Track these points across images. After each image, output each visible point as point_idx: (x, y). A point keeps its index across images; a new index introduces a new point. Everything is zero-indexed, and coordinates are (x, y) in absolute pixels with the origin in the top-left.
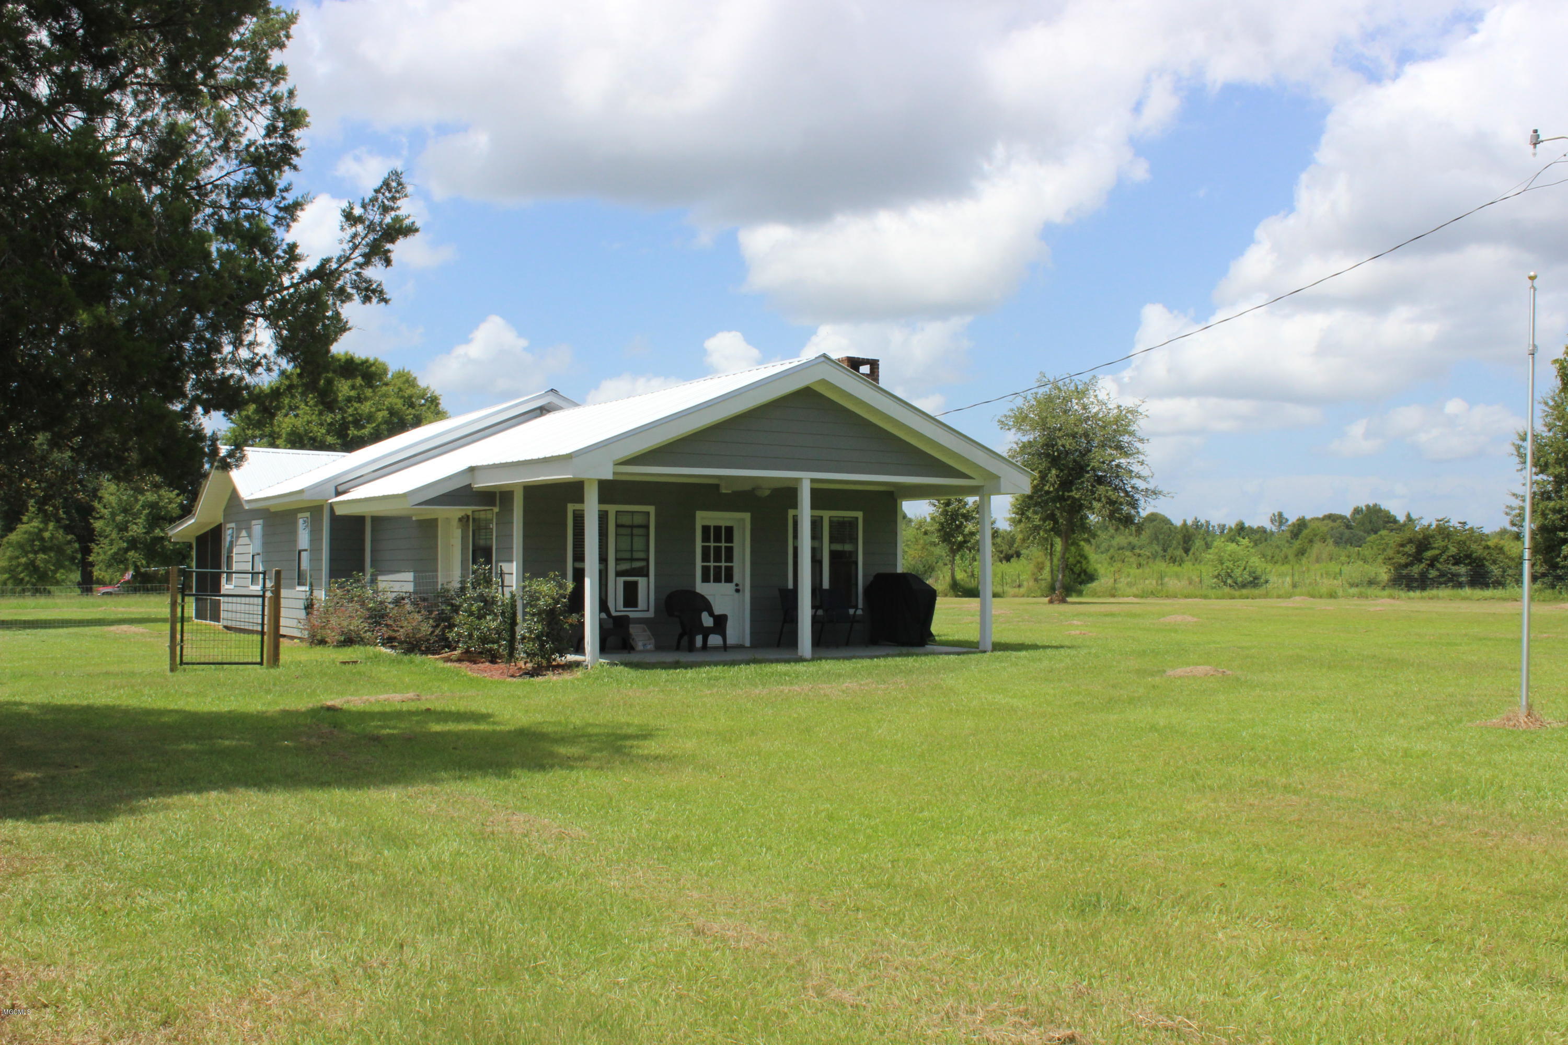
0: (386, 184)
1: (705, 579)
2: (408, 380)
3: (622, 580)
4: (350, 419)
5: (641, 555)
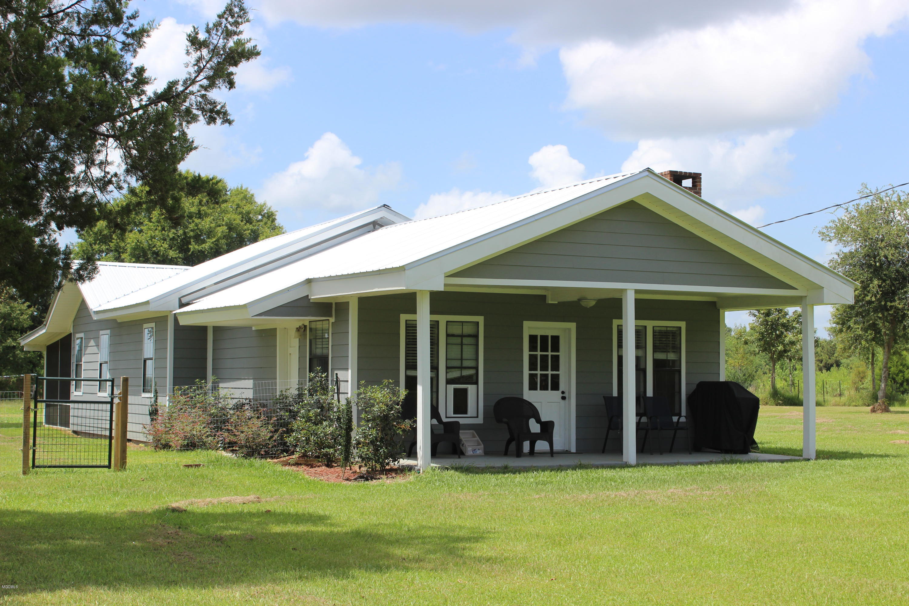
0: (229, 10)
1: (533, 387)
2: (248, 198)
3: (451, 387)
4: (192, 234)
5: (472, 364)
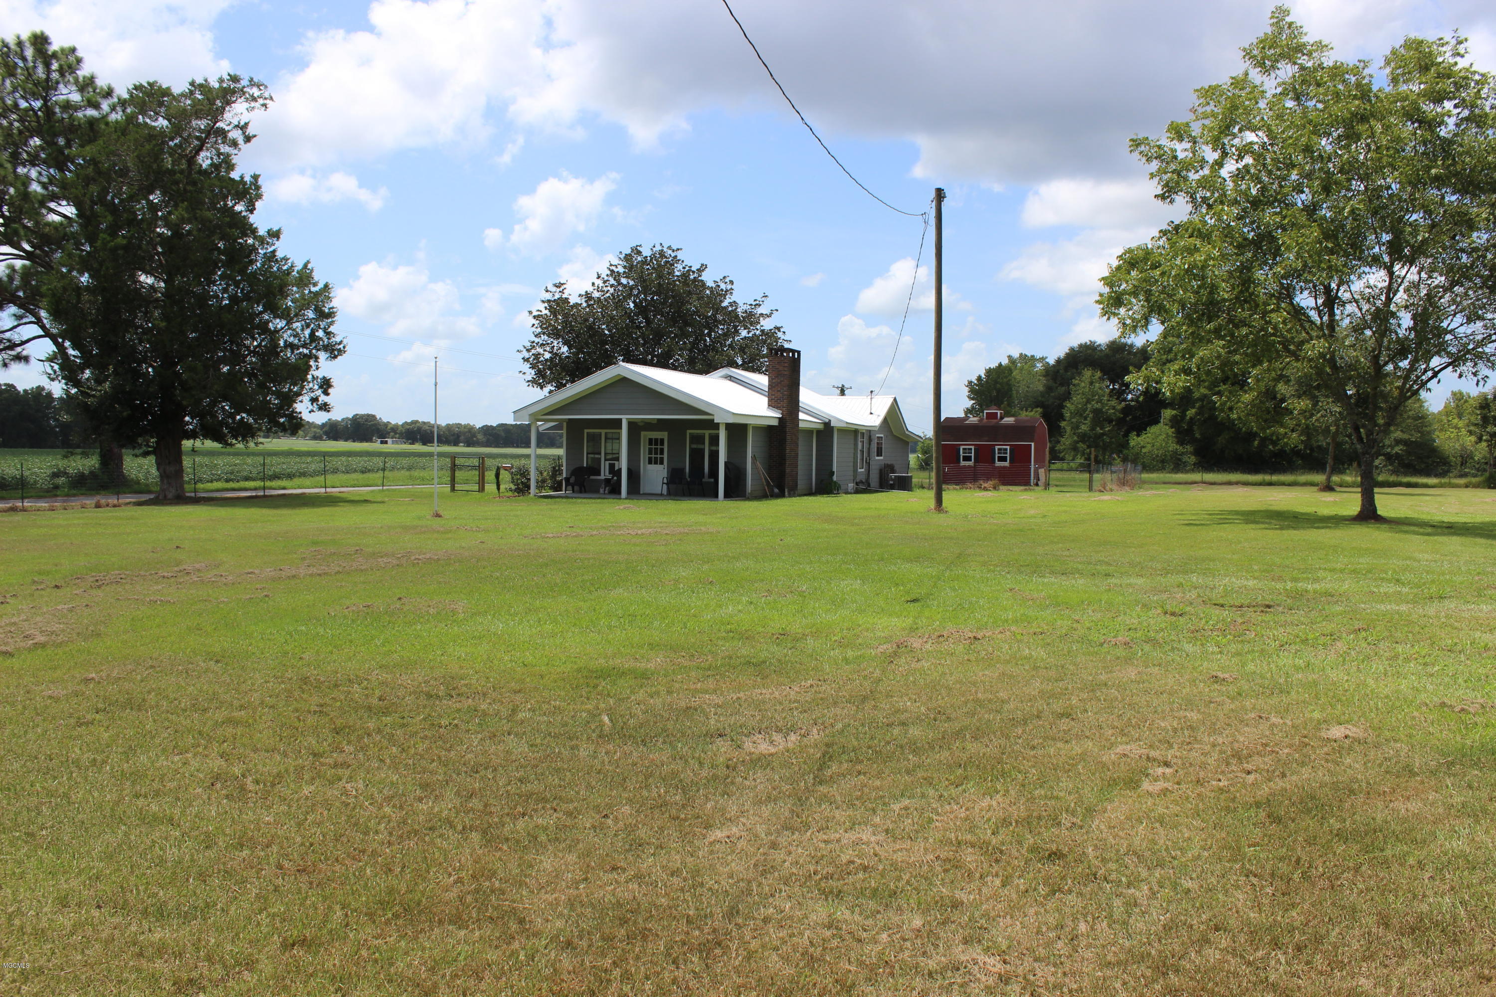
1: (650, 462)
3: (607, 463)
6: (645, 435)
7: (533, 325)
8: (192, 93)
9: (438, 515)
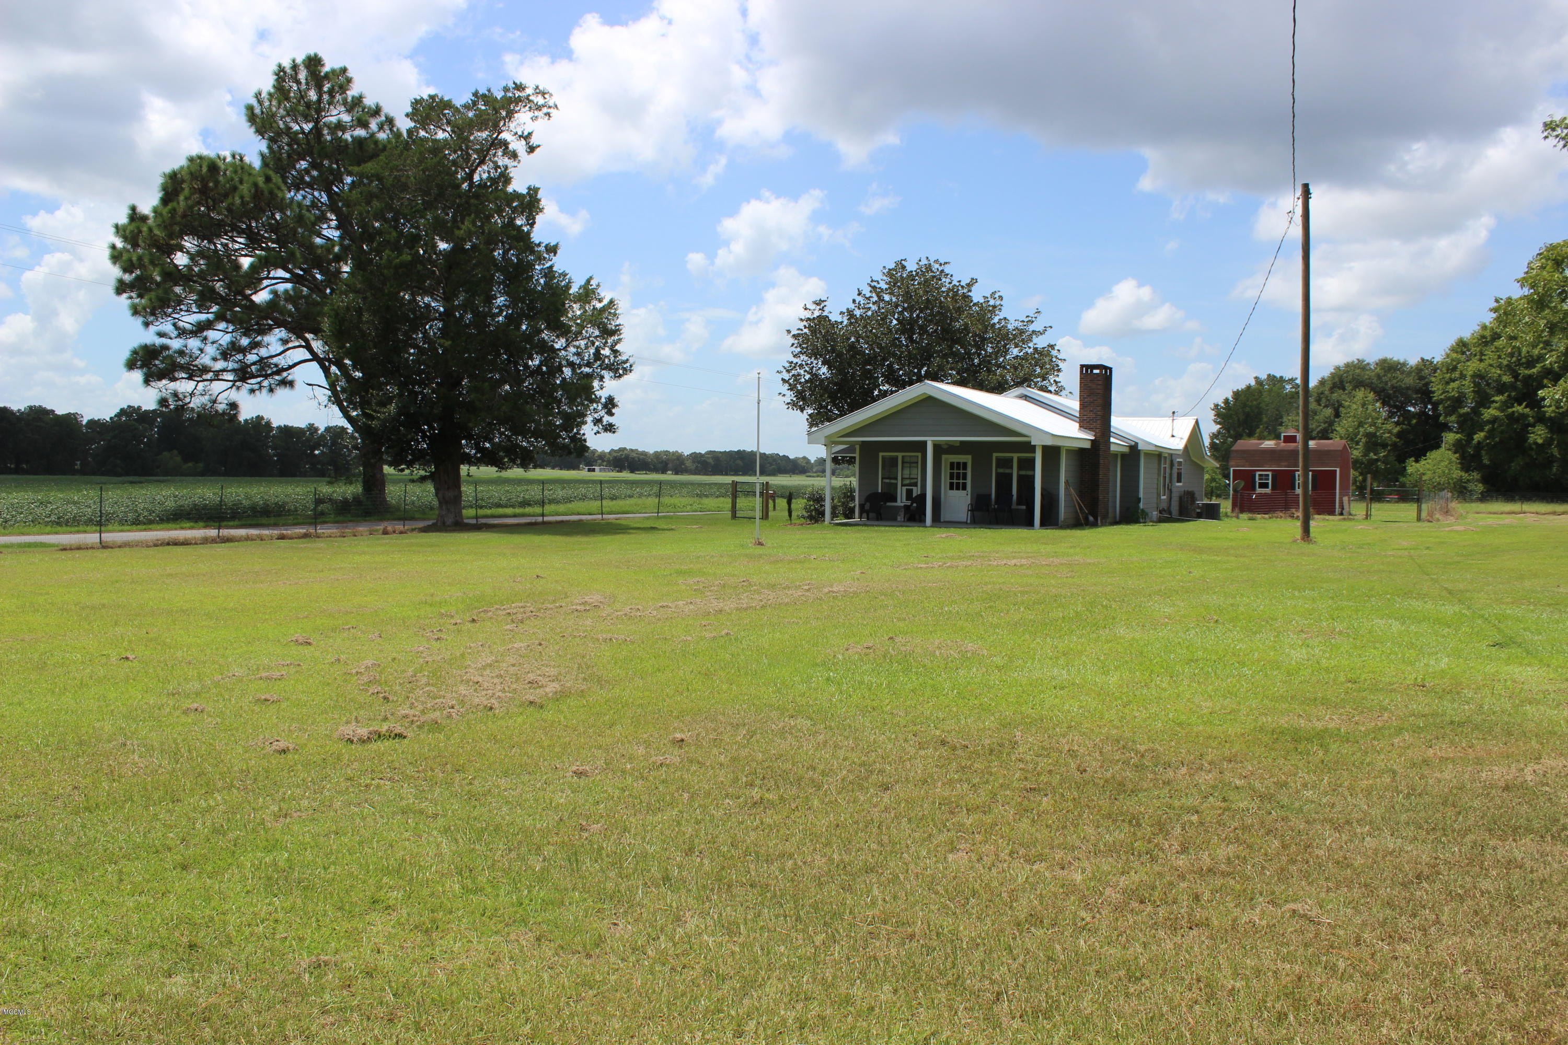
1: (951, 488)
3: (904, 488)
5: (915, 476)
6: (947, 459)
7: (793, 345)
8: (475, 103)
9: (760, 544)
